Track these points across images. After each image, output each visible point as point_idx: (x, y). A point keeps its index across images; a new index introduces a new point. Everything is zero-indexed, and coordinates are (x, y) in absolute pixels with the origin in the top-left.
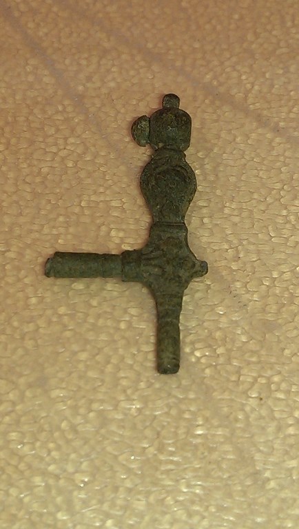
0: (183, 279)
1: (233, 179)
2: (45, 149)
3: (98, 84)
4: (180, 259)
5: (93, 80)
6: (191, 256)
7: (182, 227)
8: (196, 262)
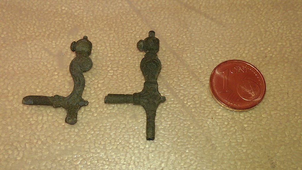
0: (156, 104)
1: (197, 39)
2: (128, 31)
3: (145, 6)
4: (155, 96)
5: (143, 4)
6: (159, 94)
7: (156, 83)
8: (161, 97)
